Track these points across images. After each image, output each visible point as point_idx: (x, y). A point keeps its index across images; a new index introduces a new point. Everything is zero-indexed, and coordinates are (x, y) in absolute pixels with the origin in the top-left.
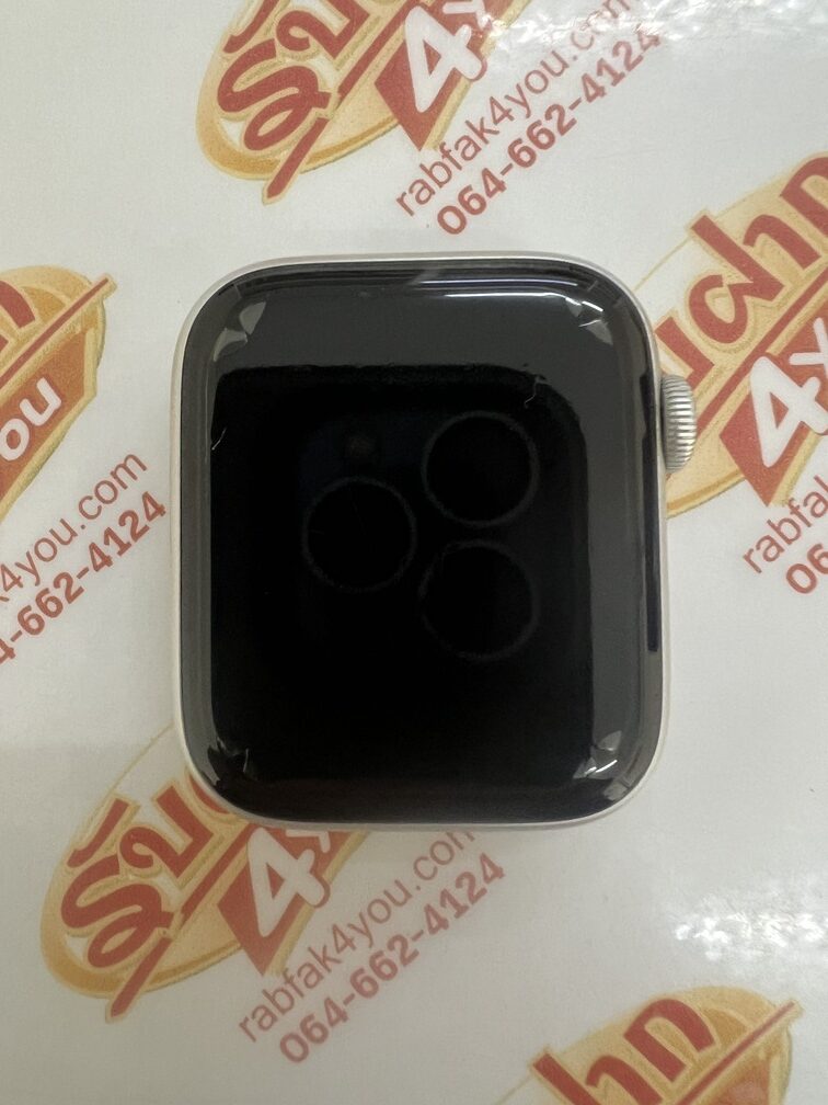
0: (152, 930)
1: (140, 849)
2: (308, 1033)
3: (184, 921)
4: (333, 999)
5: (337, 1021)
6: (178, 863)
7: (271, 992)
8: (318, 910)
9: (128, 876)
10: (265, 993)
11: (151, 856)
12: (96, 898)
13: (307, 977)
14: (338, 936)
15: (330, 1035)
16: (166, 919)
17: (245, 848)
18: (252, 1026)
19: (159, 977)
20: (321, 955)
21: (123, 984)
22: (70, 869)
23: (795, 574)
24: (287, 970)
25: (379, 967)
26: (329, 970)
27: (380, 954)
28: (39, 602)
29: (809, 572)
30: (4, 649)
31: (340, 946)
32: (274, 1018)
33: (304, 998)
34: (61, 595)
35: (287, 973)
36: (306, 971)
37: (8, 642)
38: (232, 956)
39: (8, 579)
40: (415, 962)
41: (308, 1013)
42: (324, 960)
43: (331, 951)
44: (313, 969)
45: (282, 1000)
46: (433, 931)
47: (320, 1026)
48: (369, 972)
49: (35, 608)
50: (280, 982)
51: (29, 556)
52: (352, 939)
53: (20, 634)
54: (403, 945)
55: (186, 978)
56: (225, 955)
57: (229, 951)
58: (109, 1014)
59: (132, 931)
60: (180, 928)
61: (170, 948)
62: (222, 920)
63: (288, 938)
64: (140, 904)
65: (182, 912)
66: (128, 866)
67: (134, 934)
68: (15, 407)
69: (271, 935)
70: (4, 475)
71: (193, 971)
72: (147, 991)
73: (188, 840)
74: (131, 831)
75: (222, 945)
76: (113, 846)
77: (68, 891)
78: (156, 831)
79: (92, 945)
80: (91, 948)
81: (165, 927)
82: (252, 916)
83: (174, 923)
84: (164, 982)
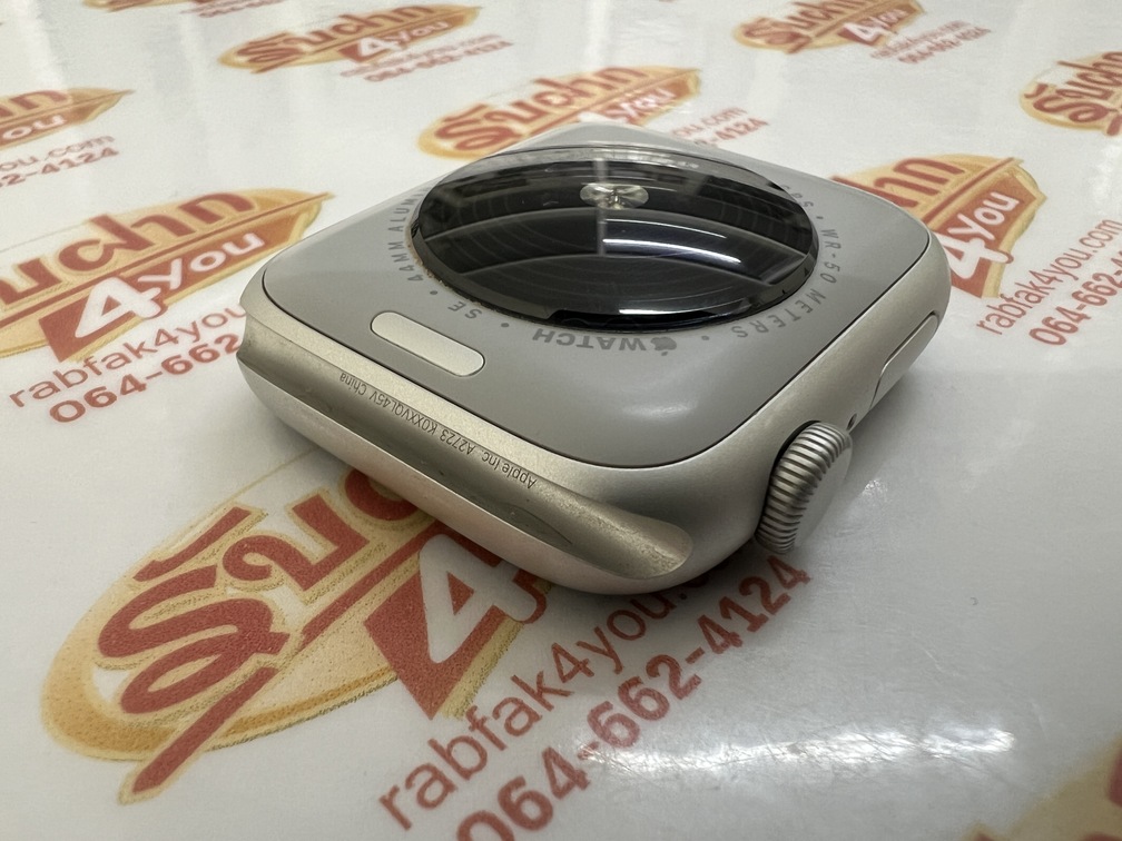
0: (246, 658)
1: (254, 559)
2: (513, 810)
3: (305, 644)
4: (559, 749)
5: (568, 788)
6: (306, 574)
7: (444, 743)
8: (526, 625)
9: (228, 589)
10: (434, 744)
11: (270, 567)
12: (166, 617)
13: (510, 718)
14: (563, 660)
15: (557, 812)
16: (275, 643)
17: (416, 555)
18: (406, 802)
19: (243, 725)
20: (534, 686)
21: (172, 739)
22: (137, 583)
23: (1039, 334)
24: (475, 708)
25: (637, 701)
26: (549, 707)
27: (636, 681)
28: (193, 353)
29: (1052, 333)
30: (134, 385)
31: (566, 672)
32: (449, 787)
33: (505, 751)
34: (220, 348)
35: (476, 713)
36: (508, 709)
37: (141, 379)
38: (379, 690)
39: (163, 338)
40: (697, 694)
41: (512, 777)
42: (540, 692)
43: (552, 681)
44: (522, 707)
45: (466, 757)
46: (718, 649)
47: (536, 797)
48: (620, 708)
49: (186, 357)
50: (461, 727)
51: (194, 324)
52: (585, 662)
53: (159, 373)
54: (671, 669)
55: (290, 725)
56: (366, 688)
57: (374, 684)
58: (131, 787)
59: (212, 659)
60: (297, 653)
61: (272, 682)
62: (370, 643)
63: (477, 664)
64: (236, 624)
65: (304, 632)
66: (230, 579)
67: (214, 663)
68: (217, 246)
69: (449, 660)
70: (189, 279)
71: (306, 714)
72: (214, 748)
73: (331, 548)
74: (247, 540)
75: (364, 675)
76: (213, 556)
77: (123, 609)
78: (283, 539)
79: (135, 681)
80: (131, 685)
81: (270, 652)
82: (421, 637)
83: (287, 648)
84: (250, 733)
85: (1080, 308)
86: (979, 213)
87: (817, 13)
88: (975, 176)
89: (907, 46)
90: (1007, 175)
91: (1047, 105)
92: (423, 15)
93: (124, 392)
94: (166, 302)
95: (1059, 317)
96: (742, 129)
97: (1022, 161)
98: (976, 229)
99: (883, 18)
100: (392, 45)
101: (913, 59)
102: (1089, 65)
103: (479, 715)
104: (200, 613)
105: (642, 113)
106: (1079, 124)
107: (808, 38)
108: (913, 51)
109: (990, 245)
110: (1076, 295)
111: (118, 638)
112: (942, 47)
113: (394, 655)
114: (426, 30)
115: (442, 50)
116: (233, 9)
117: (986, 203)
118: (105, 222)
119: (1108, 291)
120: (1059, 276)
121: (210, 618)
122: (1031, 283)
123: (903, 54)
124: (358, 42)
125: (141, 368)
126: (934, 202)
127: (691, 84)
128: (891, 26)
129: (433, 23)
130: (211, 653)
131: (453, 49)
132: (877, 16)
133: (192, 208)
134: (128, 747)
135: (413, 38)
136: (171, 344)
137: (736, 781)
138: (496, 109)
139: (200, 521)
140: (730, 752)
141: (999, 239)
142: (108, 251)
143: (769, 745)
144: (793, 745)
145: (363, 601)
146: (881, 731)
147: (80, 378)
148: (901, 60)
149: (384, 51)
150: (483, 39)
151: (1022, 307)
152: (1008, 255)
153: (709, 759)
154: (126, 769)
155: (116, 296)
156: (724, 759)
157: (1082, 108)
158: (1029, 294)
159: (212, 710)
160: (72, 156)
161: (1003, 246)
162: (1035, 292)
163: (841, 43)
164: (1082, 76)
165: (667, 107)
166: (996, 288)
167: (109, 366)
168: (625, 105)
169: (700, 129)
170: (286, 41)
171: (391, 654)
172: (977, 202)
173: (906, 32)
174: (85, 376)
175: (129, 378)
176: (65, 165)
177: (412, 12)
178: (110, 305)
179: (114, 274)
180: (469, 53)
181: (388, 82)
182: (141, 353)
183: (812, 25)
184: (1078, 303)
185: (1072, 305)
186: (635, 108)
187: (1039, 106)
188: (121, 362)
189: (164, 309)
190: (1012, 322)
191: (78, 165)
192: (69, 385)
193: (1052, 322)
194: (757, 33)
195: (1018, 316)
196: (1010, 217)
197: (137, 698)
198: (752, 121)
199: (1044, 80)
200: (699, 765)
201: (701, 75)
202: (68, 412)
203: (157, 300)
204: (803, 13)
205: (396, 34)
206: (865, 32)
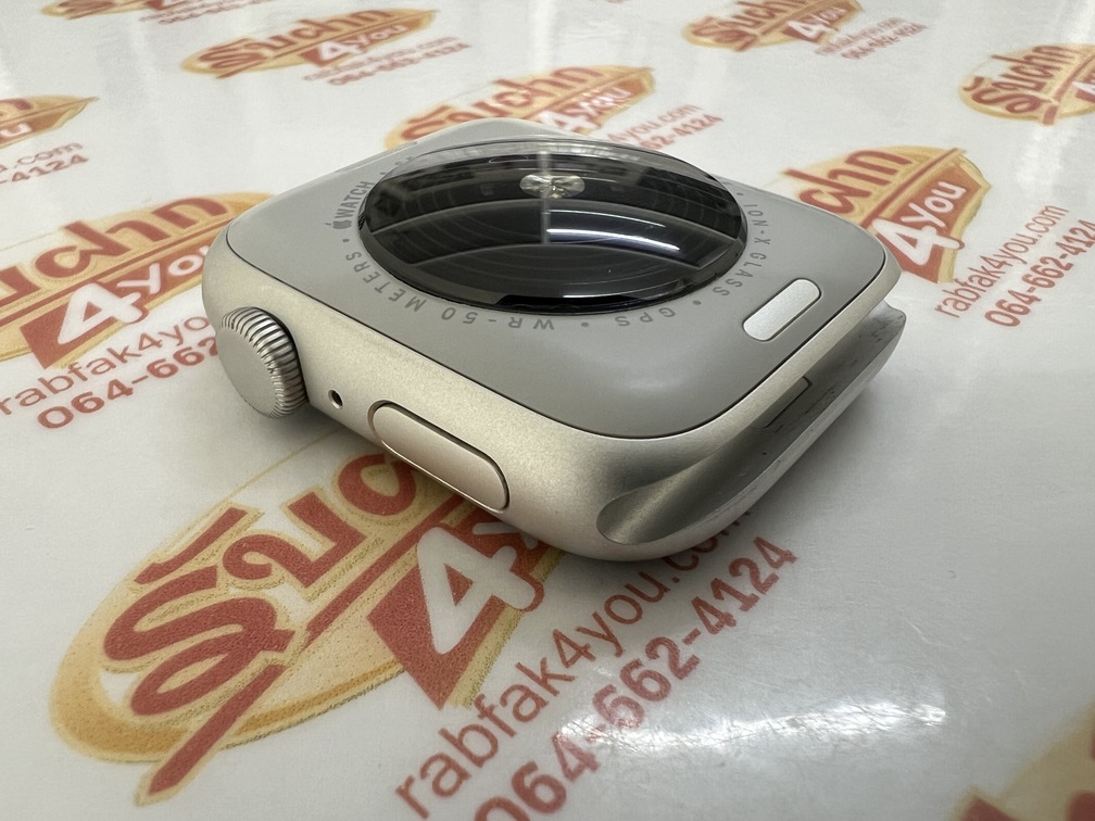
0: (253, 656)
1: (254, 558)
2: (527, 795)
3: (311, 640)
5: (579, 771)
6: (307, 572)
7: (455, 732)
8: (527, 615)
9: (230, 589)
10: (445, 734)
11: (269, 565)
12: (169, 618)
13: (518, 705)
14: (564, 645)
15: (570, 794)
16: (280, 640)
17: (413, 549)
18: (422, 791)
19: (254, 723)
20: (538, 673)
21: (186, 738)
22: (138, 586)
23: (993, 316)
24: (482, 697)
25: (639, 682)
26: (555, 693)
27: (637, 664)
28: (177, 356)
29: (1006, 315)
30: (121, 390)
31: (568, 658)
32: (463, 775)
33: (515, 737)
34: (204, 351)
35: (483, 701)
36: (515, 696)
37: (128, 385)
38: (387, 683)
39: (146, 343)
40: (696, 674)
41: (524, 763)
42: (545, 679)
43: (555, 666)
44: (528, 693)
45: (476, 744)
46: (713, 630)
47: (547, 781)
48: (623, 691)
49: (171, 361)
50: (471, 716)
51: (176, 328)
52: (587, 647)
53: (145, 377)
54: (670, 651)
55: (302, 721)
56: (375, 682)
57: (382, 677)
58: (147, 789)
59: (220, 658)
60: (303, 650)
61: (280, 679)
62: (374, 636)
63: (481, 654)
64: (241, 622)
65: (308, 629)
66: (231, 578)
67: (222, 662)
68: (193, 250)
69: (453, 650)
70: (168, 283)
71: (317, 709)
72: (228, 747)
73: (330, 545)
74: (245, 540)
75: (371, 669)
76: (213, 556)
77: (126, 612)
78: (281, 537)
79: (144, 683)
80: (140, 687)
81: (276, 650)
82: (422, 628)
83: (293, 645)
84: (263, 731)
85: (1029, 291)
86: (928, 202)
87: (761, 12)
88: (923, 166)
89: (848, 42)
90: (953, 165)
91: (985, 97)
92: (380, 19)
93: (111, 396)
94: (146, 306)
95: (1012, 300)
96: (698, 125)
97: (965, 151)
98: (927, 217)
99: (824, 16)
100: (353, 49)
101: (856, 55)
102: (1021, 58)
103: (486, 703)
104: (204, 613)
105: (601, 111)
106: (1018, 115)
107: (755, 36)
108: (854, 47)
109: (941, 232)
110: (1026, 279)
111: (123, 642)
112: (881, 43)
113: (399, 648)
114: (385, 34)
115: (401, 53)
116: (192, 16)
117: (935, 192)
118: (78, 229)
119: (1056, 274)
120: (1009, 261)
121: (213, 618)
122: (983, 268)
123: (846, 50)
124: (318, 45)
125: (125, 373)
126: (887, 191)
127: (645, 82)
128: (832, 23)
129: (391, 27)
130: (218, 653)
131: (413, 52)
132: (818, 14)
133: (166, 213)
134: (142, 749)
135: (372, 42)
136: (154, 348)
137: (741, 756)
138: (459, 110)
139: (197, 522)
140: (732, 729)
141: (949, 226)
142: (85, 257)
143: (770, 720)
144: (793, 720)
145: (365, 595)
146: (874, 702)
147: (66, 384)
148: (844, 55)
149: (345, 55)
150: (440, 42)
151: (976, 291)
152: (959, 241)
153: (713, 735)
154: (141, 771)
155: (97, 302)
156: (727, 735)
157: (1019, 100)
158: (982, 278)
159: (224, 709)
160: (41, 164)
161: (954, 234)
162: (987, 275)
163: (787, 41)
164: (1015, 69)
165: (626, 105)
166: (950, 274)
167: (94, 372)
168: (585, 105)
169: (658, 126)
170: (247, 46)
171: (396, 648)
172: (926, 191)
173: (848, 29)
174: (71, 383)
175: (115, 383)
176: (35, 173)
177: (371, 16)
178: (91, 310)
179: (94, 280)
180: (428, 55)
181: (350, 85)
182: (125, 357)
183: (757, 24)
184: (1030, 286)
185: (1023, 288)
186: (593, 107)
187: (978, 98)
188: (106, 367)
189: (145, 313)
190: (968, 306)
191: (47, 172)
192: (55, 391)
193: (1005, 305)
194: (704, 32)
195: (973, 300)
196: (959, 205)
197: (147, 700)
198: (707, 117)
199: (980, 74)
200: (704, 743)
201: (653, 73)
202: (56, 418)
203: (138, 305)
204: (748, 12)
205: (355, 38)
206: (808, 29)
